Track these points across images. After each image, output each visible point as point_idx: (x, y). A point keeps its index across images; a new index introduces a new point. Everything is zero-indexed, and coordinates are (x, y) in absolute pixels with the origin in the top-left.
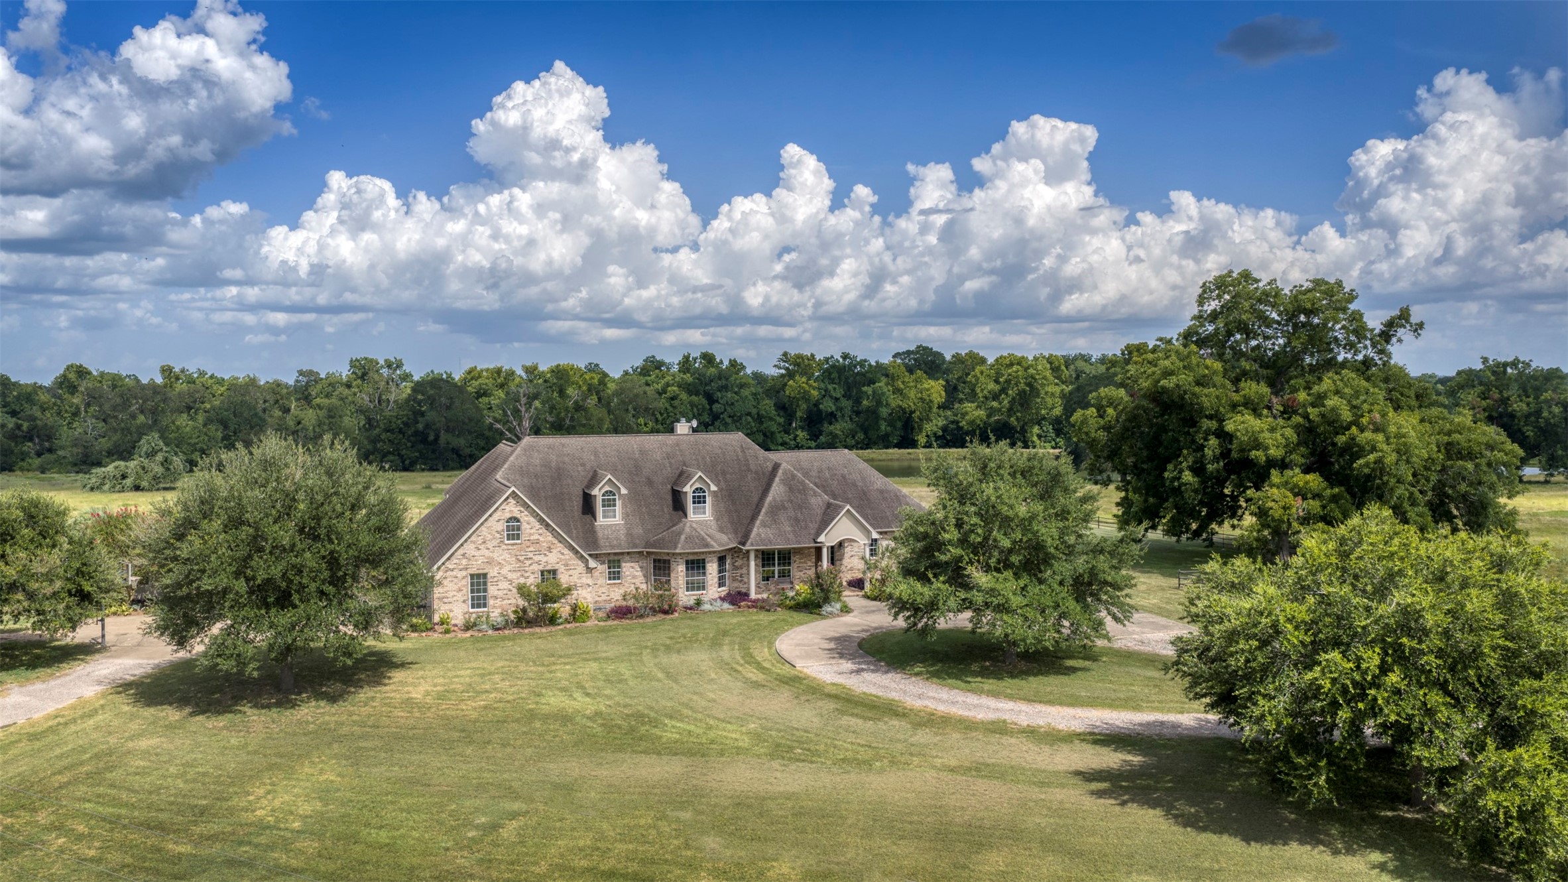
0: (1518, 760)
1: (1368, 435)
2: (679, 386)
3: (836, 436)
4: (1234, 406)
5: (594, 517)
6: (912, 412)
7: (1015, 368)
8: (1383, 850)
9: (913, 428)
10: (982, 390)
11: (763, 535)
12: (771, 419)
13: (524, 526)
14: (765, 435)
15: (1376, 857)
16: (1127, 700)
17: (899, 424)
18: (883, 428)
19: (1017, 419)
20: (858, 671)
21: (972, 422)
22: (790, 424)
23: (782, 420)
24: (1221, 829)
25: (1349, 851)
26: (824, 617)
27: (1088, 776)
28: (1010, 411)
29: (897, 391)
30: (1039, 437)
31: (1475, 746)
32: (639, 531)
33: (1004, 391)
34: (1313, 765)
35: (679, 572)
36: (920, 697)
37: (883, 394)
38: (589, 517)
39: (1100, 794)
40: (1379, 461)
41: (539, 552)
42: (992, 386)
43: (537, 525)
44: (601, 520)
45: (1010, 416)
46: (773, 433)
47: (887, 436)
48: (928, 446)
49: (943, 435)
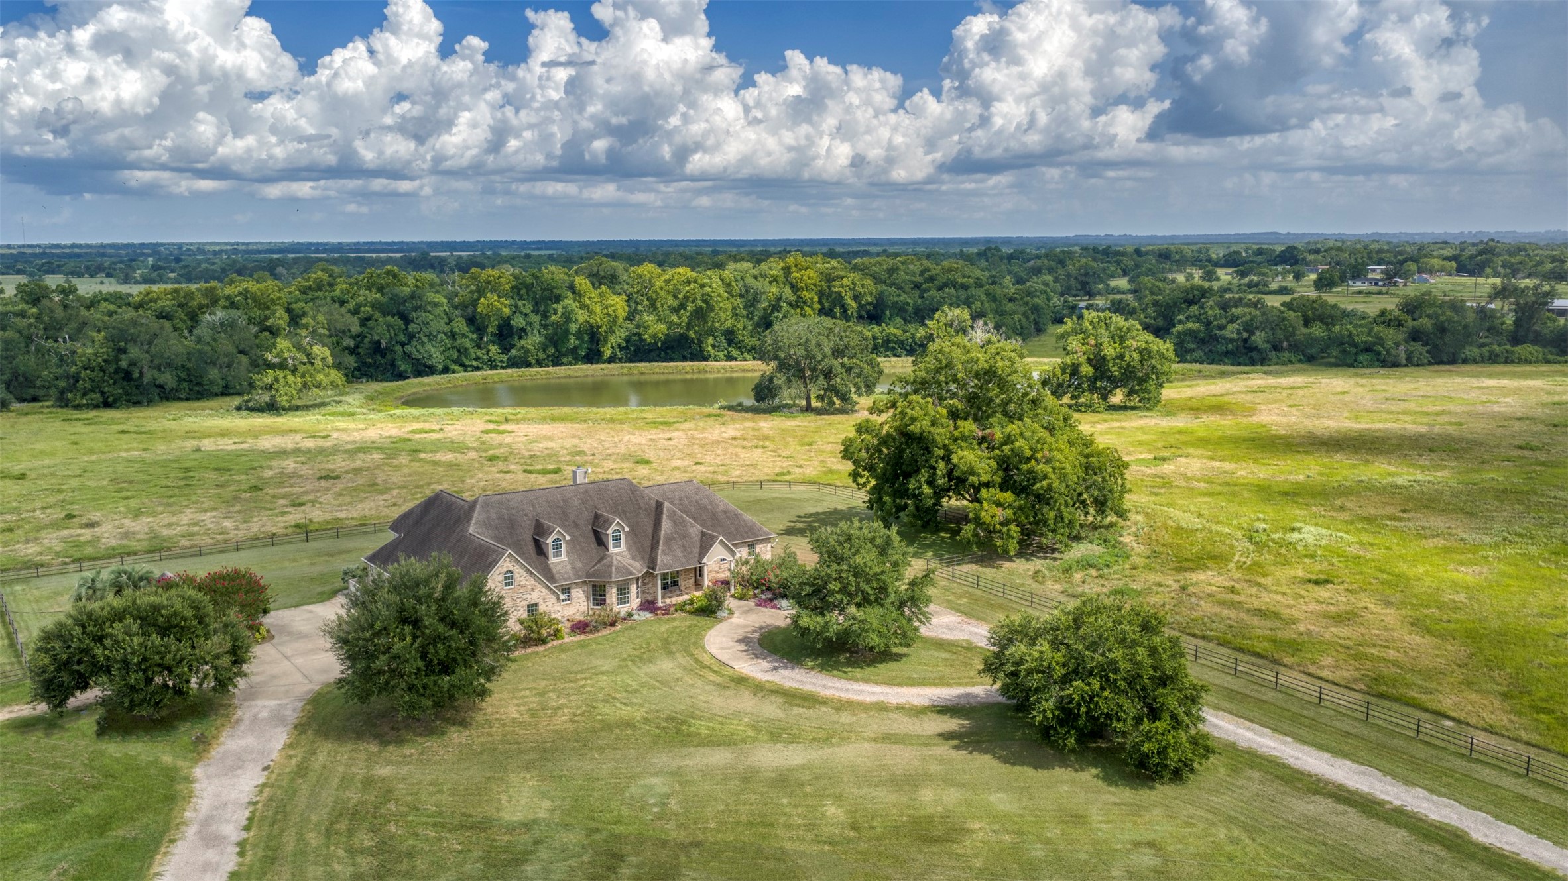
0: (1157, 728)
1: (1041, 466)
2: (373, 306)
3: (528, 351)
4: (955, 440)
5: (547, 558)
6: (599, 327)
7: (692, 285)
8: (1096, 767)
9: (598, 340)
10: (662, 305)
11: (666, 561)
12: (464, 336)
13: (517, 575)
14: (459, 351)
15: (1094, 771)
16: (941, 678)
17: (586, 337)
18: (572, 341)
19: (695, 332)
20: (775, 669)
21: (654, 336)
22: (481, 339)
23: (474, 336)
24: (1022, 764)
25: (1082, 770)
26: (721, 621)
27: (947, 736)
28: (689, 326)
29: (584, 307)
30: (714, 346)
31: (1138, 720)
32: (579, 565)
33: (683, 306)
34: (1068, 732)
35: (612, 595)
36: (825, 687)
37: (573, 311)
38: (542, 557)
39: (957, 747)
40: (1050, 486)
41: (526, 593)
42: (671, 301)
43: (524, 574)
44: (552, 560)
45: (688, 329)
46: (466, 349)
47: (575, 348)
48: (611, 360)
49: (627, 348)
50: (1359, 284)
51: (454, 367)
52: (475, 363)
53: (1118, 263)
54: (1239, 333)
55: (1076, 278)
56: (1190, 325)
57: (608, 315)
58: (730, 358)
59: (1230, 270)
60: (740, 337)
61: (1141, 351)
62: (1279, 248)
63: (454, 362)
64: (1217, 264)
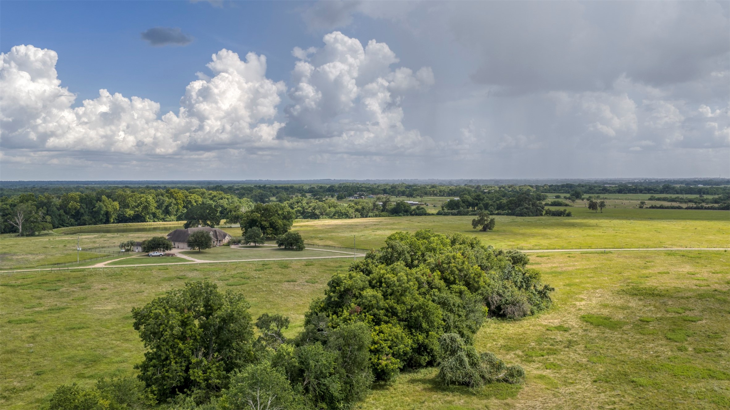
3: (86, 220)
6: (110, 212)
9: (109, 217)
10: (131, 205)
11: (219, 238)
12: (64, 216)
14: (62, 221)
17: (105, 216)
18: (101, 217)
19: (143, 214)
21: (129, 215)
22: (68, 217)
28: (142, 211)
29: (105, 206)
30: (149, 218)
37: (101, 207)
42: (134, 204)
47: (102, 220)
48: (113, 223)
49: (118, 219)
50: (351, 198)
51: (60, 226)
52: (67, 225)
53: (271, 191)
54: (312, 210)
55: (258, 197)
56: (298, 208)
57: (114, 208)
58: (154, 221)
59: (310, 194)
60: (158, 215)
61: (288, 212)
62: (328, 186)
63: (60, 224)
64: (306, 192)
